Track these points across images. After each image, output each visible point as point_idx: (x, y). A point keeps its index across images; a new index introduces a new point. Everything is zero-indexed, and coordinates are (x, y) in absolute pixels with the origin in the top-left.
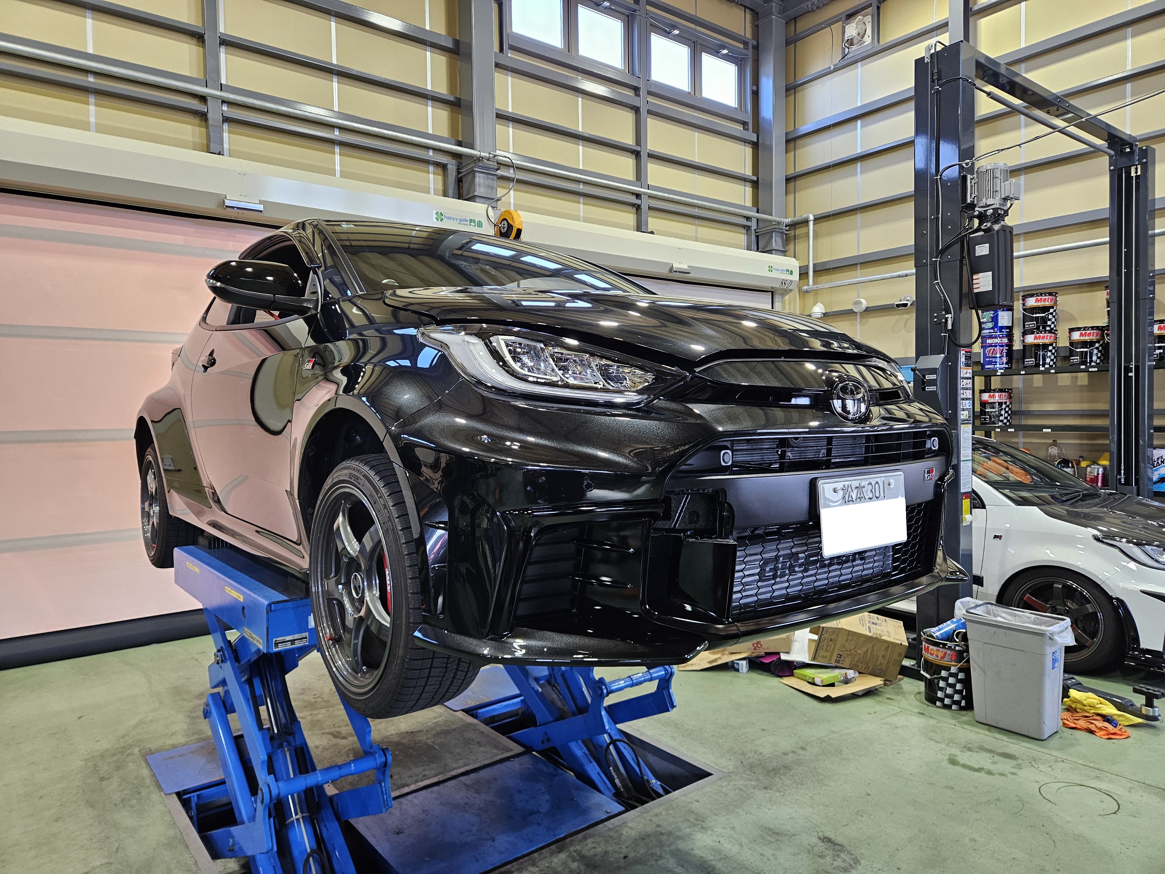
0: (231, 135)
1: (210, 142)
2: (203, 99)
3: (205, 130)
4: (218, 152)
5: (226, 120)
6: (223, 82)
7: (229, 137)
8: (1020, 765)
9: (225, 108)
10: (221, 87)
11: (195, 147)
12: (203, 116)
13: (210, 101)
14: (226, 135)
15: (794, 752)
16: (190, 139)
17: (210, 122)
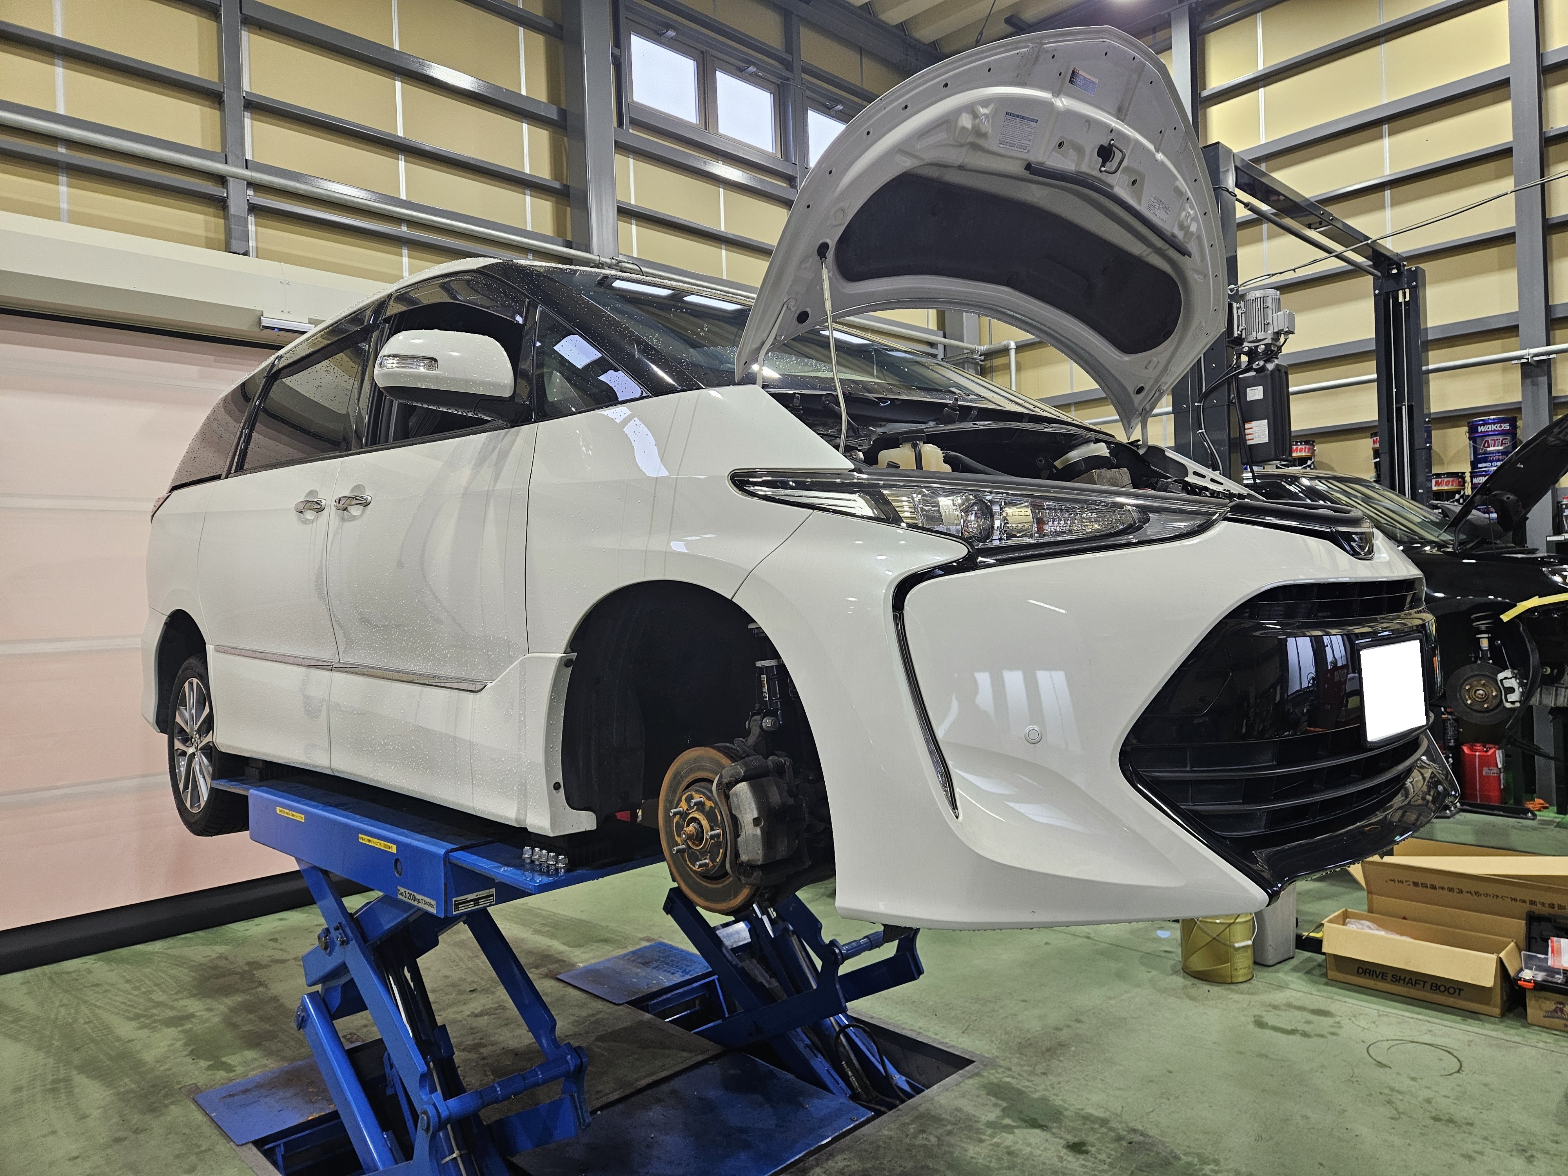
0: (259, 229)
1: (231, 238)
2: (221, 180)
3: (222, 221)
4: (243, 252)
5: (253, 209)
6: (248, 156)
7: (256, 232)
8: (1339, 1023)
9: (250, 192)
10: (247, 165)
11: (210, 244)
12: (221, 204)
13: (231, 182)
14: (252, 228)
15: (1069, 1026)
16: (202, 233)
17: (233, 210)
